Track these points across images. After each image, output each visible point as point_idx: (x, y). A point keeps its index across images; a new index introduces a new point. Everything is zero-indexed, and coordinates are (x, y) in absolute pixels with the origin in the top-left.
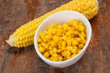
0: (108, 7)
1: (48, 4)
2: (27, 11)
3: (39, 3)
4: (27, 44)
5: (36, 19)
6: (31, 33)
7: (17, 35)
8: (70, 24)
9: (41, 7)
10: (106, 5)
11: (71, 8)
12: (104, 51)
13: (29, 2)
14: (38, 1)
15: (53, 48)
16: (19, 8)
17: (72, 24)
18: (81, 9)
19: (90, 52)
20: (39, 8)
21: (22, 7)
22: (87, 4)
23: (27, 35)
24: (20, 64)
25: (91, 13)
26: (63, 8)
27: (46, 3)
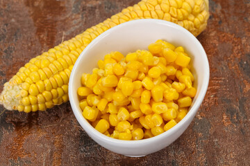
0: (228, 14)
1: (84, 9)
2: (35, 25)
3: (62, 8)
4: (46, 103)
5: (66, 43)
6: (58, 76)
7: (23, 82)
8: (156, 50)
9: (68, 16)
10: (223, 7)
11: (147, 13)
12: (232, 113)
13: (36, 4)
14: (60, 2)
15: (118, 108)
16: (13, 20)
17: (161, 51)
18: (172, 16)
19: (200, 118)
20: (62, 18)
21: (20, 16)
22: (185, 5)
23: (47, 82)
24: (32, 153)
25: (195, 27)
26: (129, 16)
27: (80, 7)
